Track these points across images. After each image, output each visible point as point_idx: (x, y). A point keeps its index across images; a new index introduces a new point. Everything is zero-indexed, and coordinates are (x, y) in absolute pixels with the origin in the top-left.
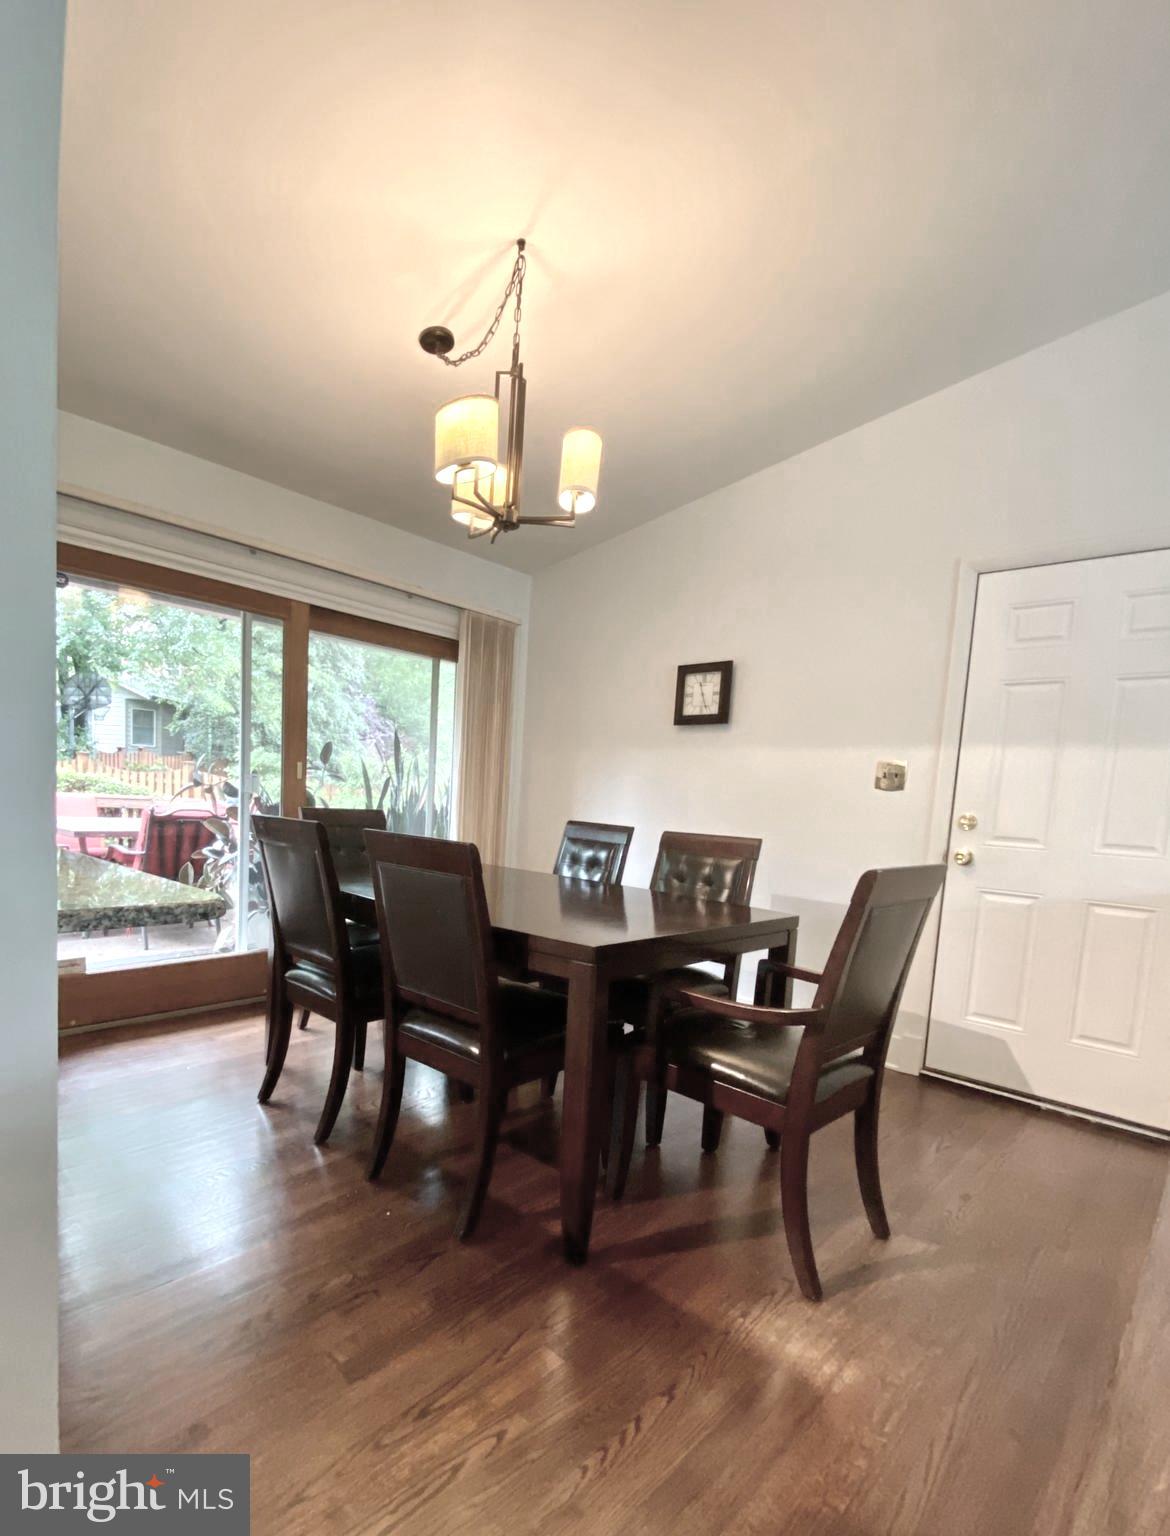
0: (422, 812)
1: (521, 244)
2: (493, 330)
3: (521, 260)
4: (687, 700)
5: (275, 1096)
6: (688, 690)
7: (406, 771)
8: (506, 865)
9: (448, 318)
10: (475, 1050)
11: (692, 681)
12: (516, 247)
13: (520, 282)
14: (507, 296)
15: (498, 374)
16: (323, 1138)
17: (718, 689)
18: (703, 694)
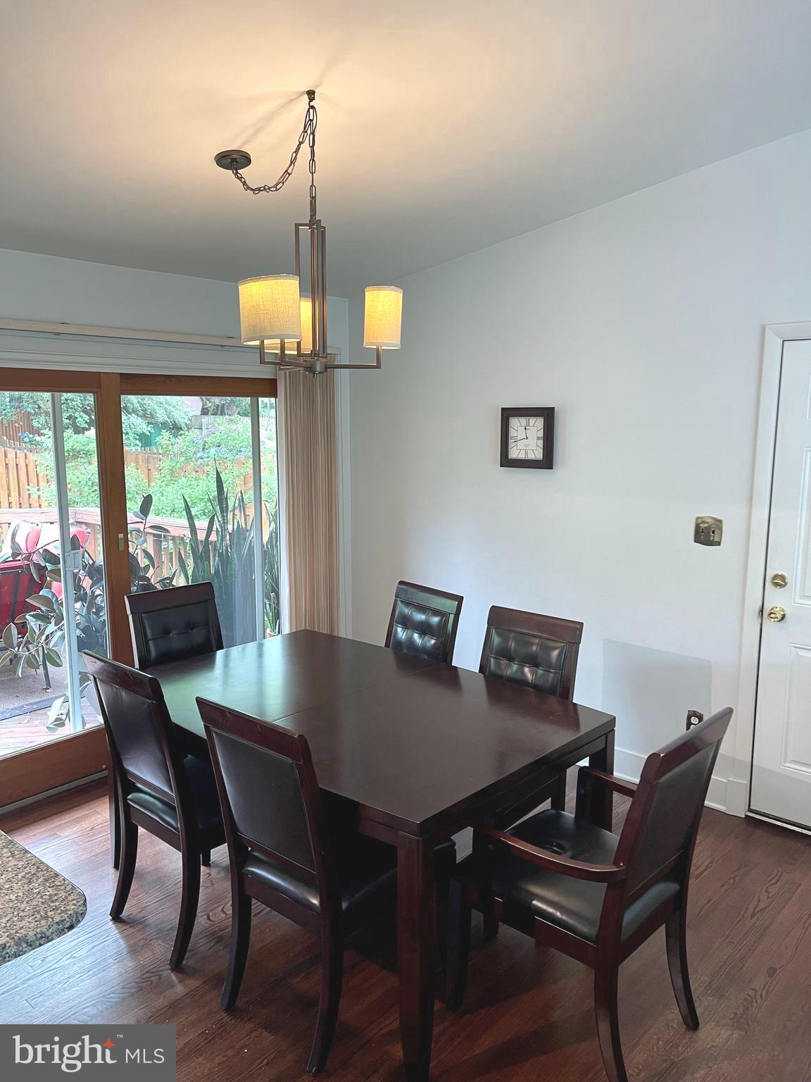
0: (251, 548)
1: (311, 94)
2: (289, 171)
3: (311, 110)
4: (511, 444)
5: (124, 914)
6: (512, 433)
7: (231, 507)
8: (342, 635)
9: (246, 142)
10: (315, 902)
11: (516, 424)
12: (306, 97)
13: (313, 133)
14: (301, 143)
15: (297, 225)
16: (177, 963)
17: (541, 434)
18: (527, 439)
